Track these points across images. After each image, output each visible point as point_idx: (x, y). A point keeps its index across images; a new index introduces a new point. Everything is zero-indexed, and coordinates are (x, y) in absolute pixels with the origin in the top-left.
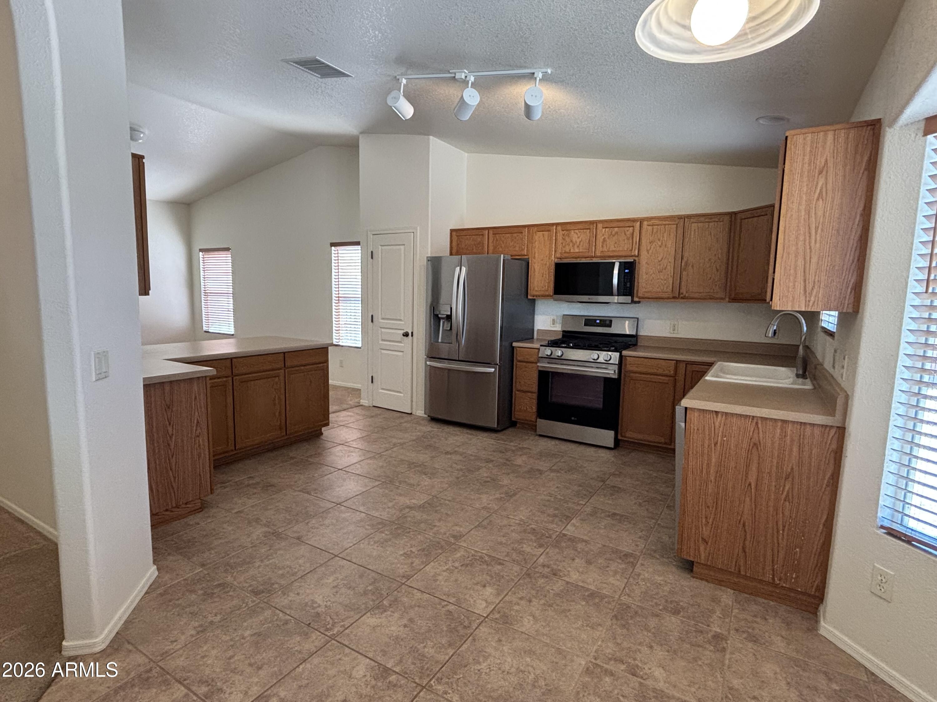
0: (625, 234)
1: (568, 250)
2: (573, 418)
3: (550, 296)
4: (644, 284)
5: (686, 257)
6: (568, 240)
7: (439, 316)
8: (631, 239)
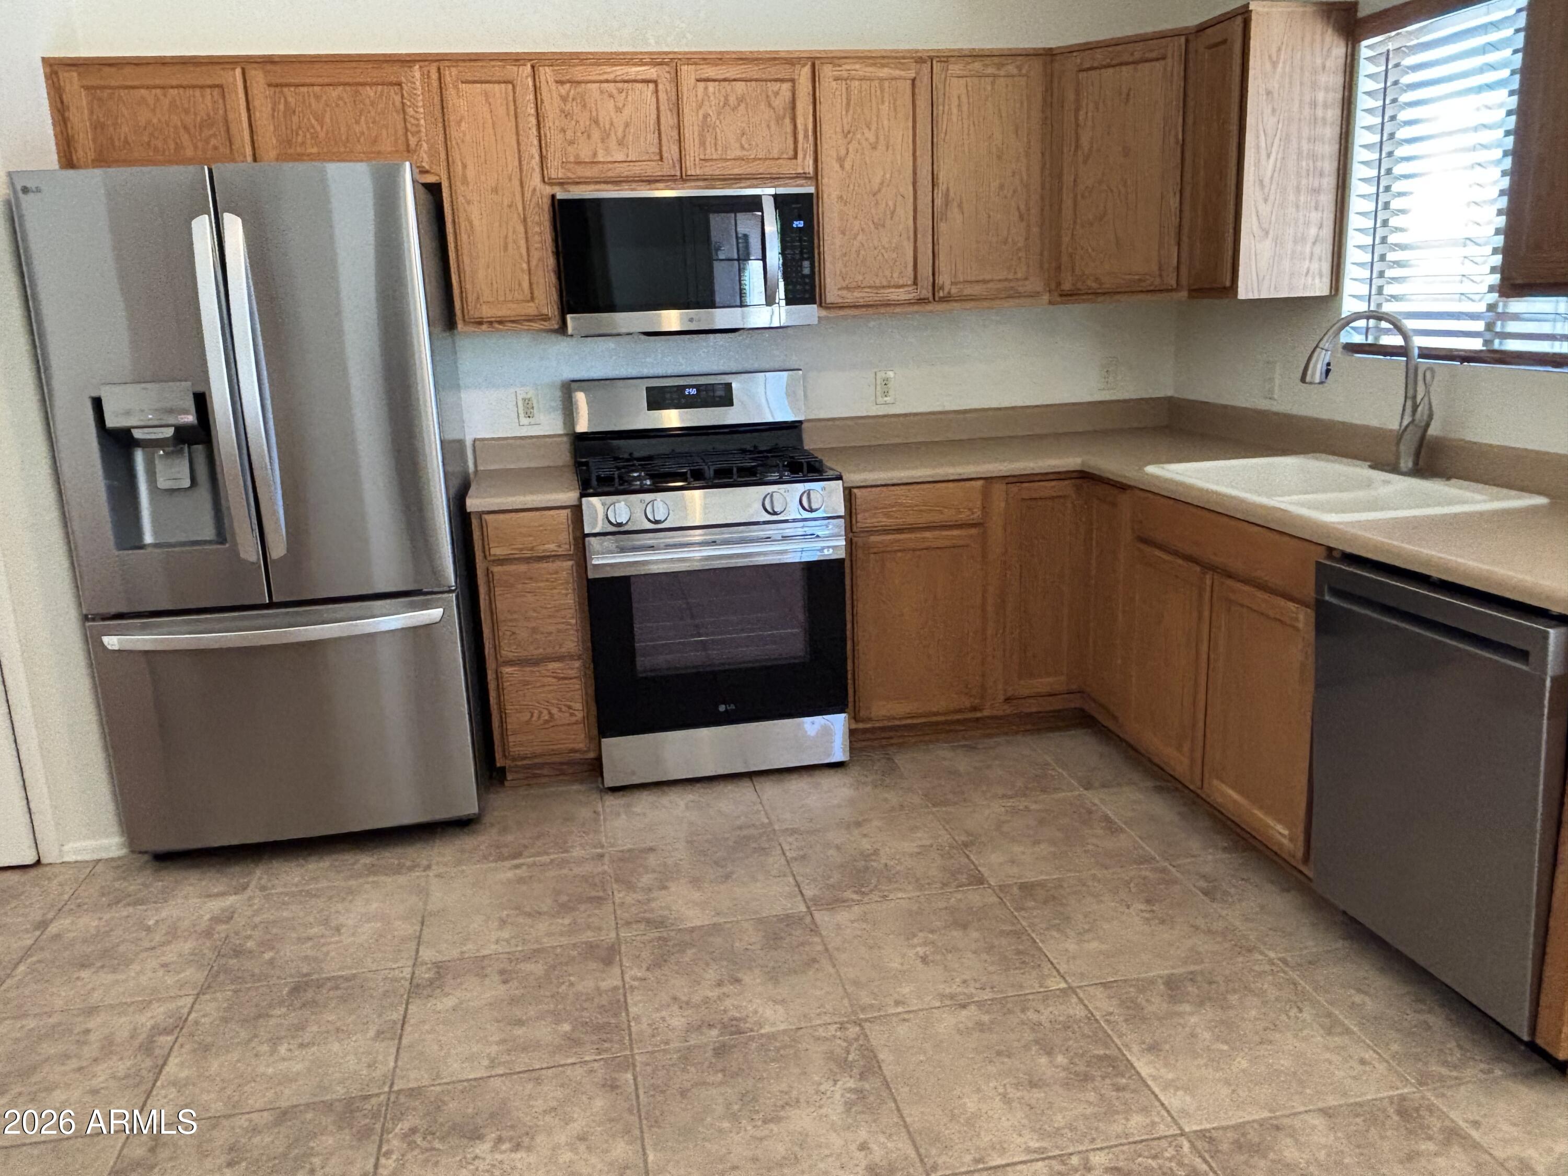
0: (770, 105)
1: (585, 155)
3: (545, 318)
4: (839, 265)
5: (942, 177)
6: (584, 120)
7: (137, 434)
8: (787, 121)
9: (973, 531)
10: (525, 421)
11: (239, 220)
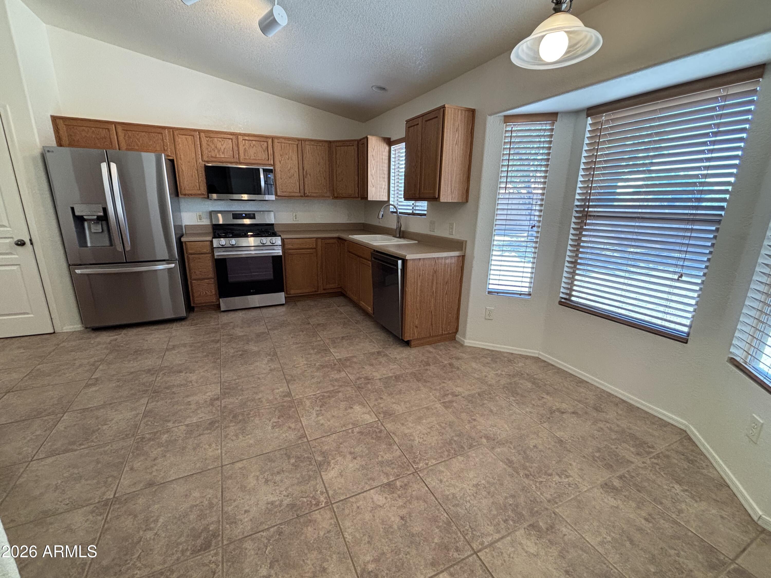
0: (261, 147)
1: (213, 155)
2: (252, 291)
3: (203, 194)
4: (281, 187)
5: (305, 168)
6: (213, 147)
7: (85, 217)
8: (266, 151)
9: (314, 250)
10: (199, 221)
11: (115, 165)
